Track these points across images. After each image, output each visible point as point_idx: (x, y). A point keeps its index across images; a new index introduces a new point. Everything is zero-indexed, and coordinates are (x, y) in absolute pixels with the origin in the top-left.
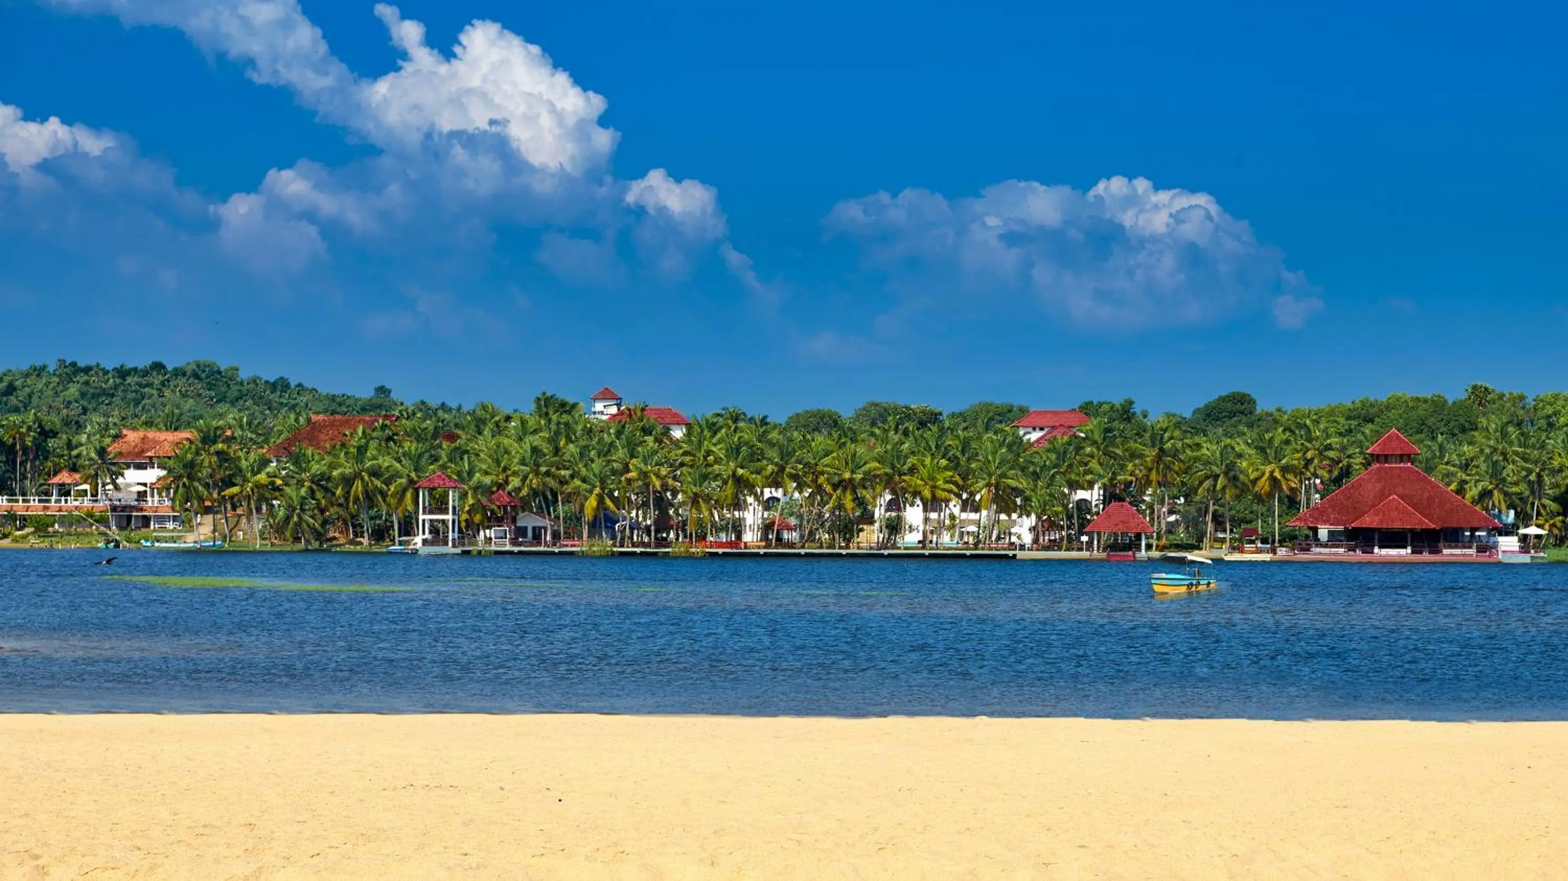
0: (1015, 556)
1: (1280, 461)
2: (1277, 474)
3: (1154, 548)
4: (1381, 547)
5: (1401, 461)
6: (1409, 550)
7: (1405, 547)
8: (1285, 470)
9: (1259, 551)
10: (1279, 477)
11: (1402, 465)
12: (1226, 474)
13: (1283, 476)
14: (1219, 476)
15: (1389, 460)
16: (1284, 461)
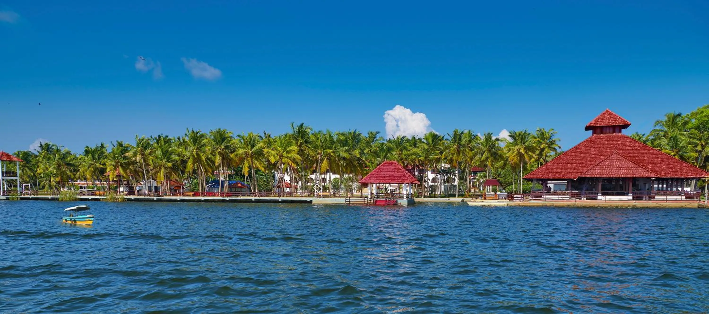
0: (311, 201)
1: (524, 144)
2: (522, 151)
3: (457, 196)
4: (603, 194)
5: (614, 132)
6: (630, 197)
7: (627, 194)
8: (527, 149)
9: (498, 198)
10: (523, 152)
11: (614, 134)
12: (490, 151)
13: (526, 152)
14: (484, 152)
15: (604, 131)
16: (526, 144)
